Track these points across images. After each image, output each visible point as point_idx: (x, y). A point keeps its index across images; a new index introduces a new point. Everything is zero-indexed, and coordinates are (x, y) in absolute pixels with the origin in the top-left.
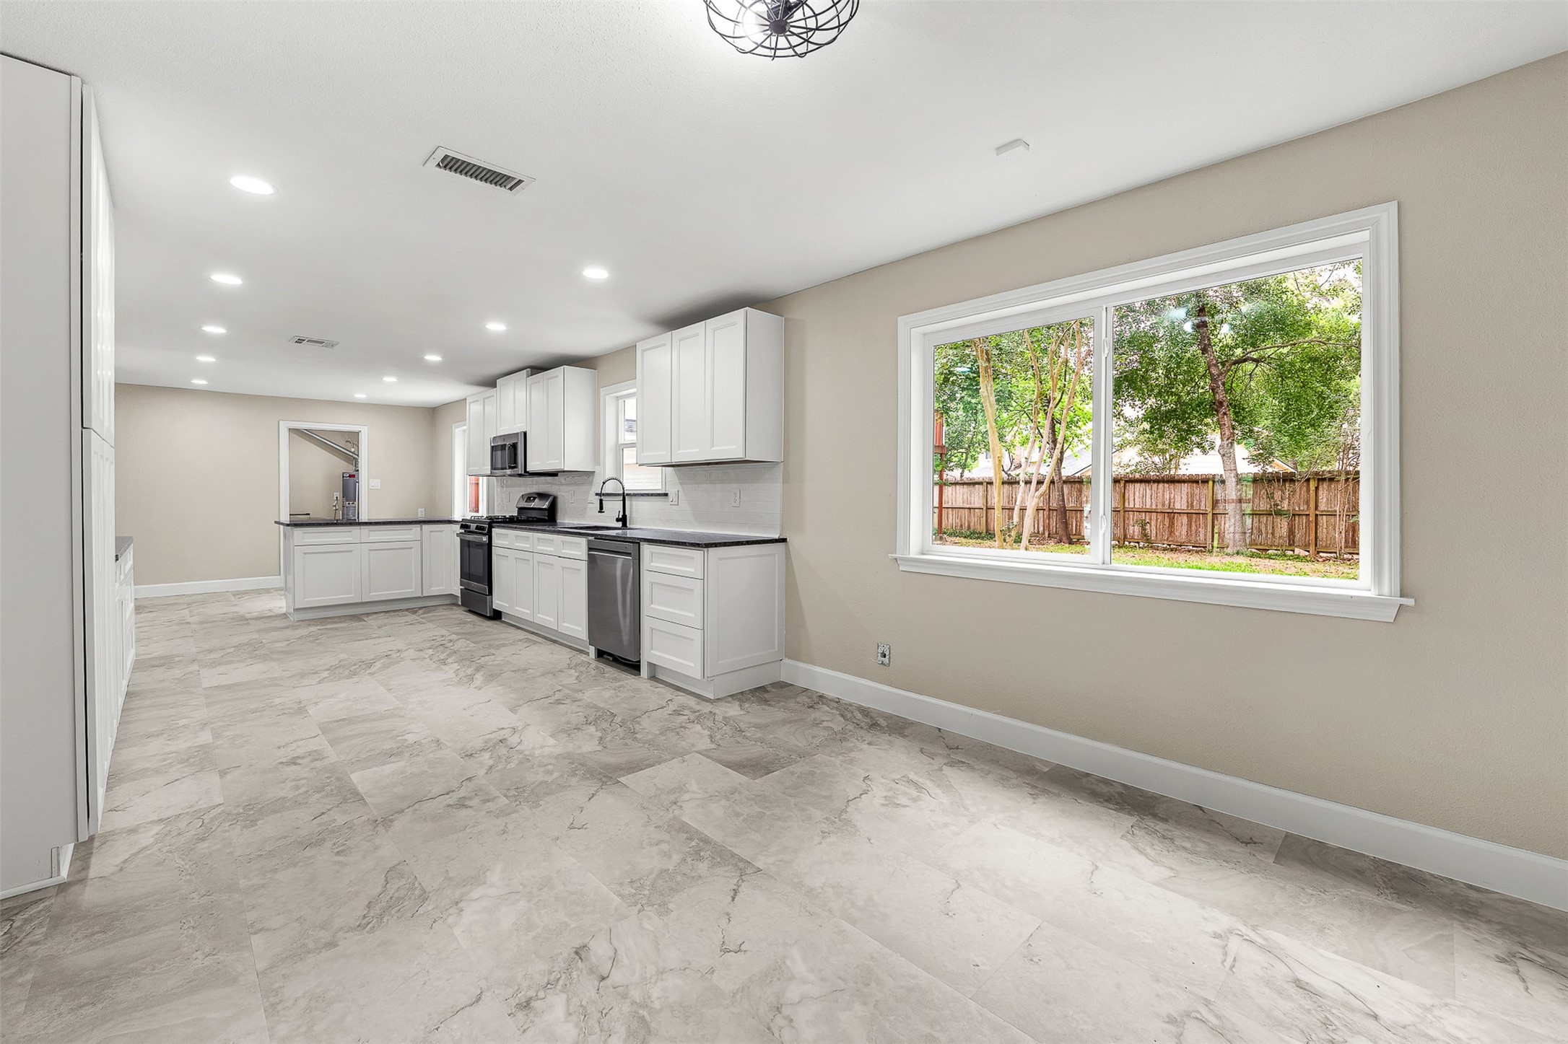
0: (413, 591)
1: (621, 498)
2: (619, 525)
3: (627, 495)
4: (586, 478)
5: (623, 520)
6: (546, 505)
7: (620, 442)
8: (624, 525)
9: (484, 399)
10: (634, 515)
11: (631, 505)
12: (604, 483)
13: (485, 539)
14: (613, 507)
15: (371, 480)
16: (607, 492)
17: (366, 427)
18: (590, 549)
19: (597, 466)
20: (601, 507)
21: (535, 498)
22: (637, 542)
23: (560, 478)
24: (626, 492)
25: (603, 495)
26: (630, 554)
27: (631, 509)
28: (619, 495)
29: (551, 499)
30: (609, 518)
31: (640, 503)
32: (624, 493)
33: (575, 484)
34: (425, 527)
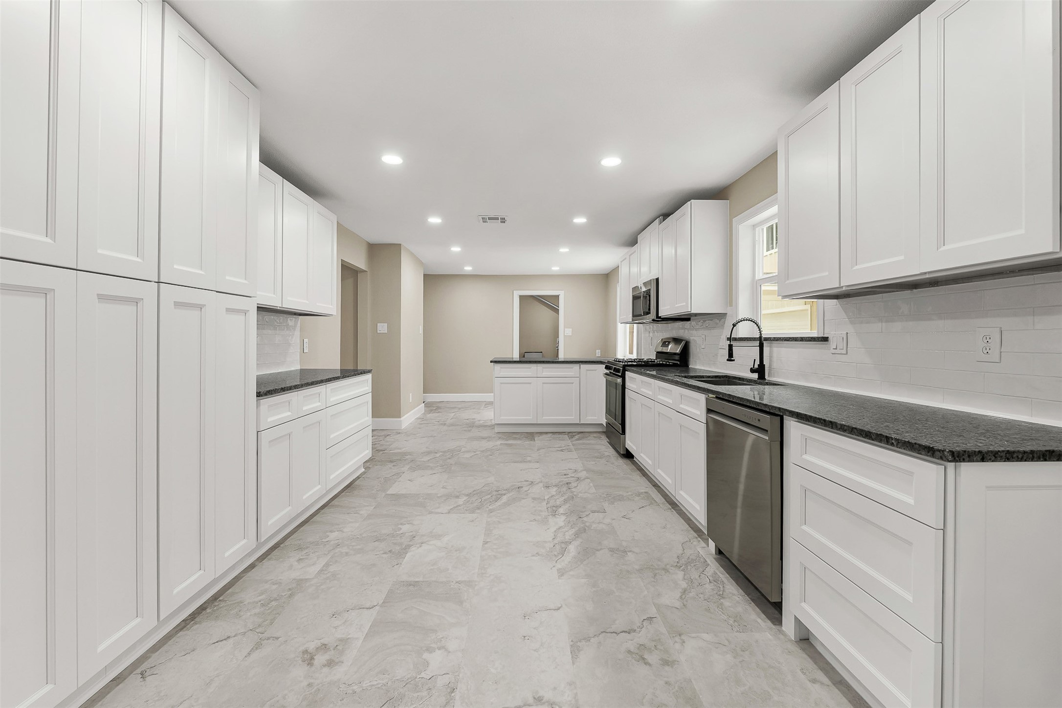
0: (572, 419)
1: (757, 343)
2: (755, 376)
3: (766, 339)
4: (718, 321)
5: (760, 370)
6: (678, 350)
7: (757, 278)
8: (762, 376)
9: (630, 256)
10: (775, 365)
11: (771, 353)
12: (734, 325)
13: (619, 380)
14: (746, 356)
15: (566, 329)
16: (740, 337)
17: (563, 291)
18: (709, 411)
19: (729, 308)
20: (731, 354)
21: (669, 342)
22: (779, 415)
23: (692, 323)
24: (764, 336)
25: (735, 339)
26: (767, 431)
27: (771, 357)
28: (754, 339)
29: (683, 343)
30: (742, 367)
31: (783, 349)
32: (760, 337)
33: (707, 328)
34: (583, 366)
